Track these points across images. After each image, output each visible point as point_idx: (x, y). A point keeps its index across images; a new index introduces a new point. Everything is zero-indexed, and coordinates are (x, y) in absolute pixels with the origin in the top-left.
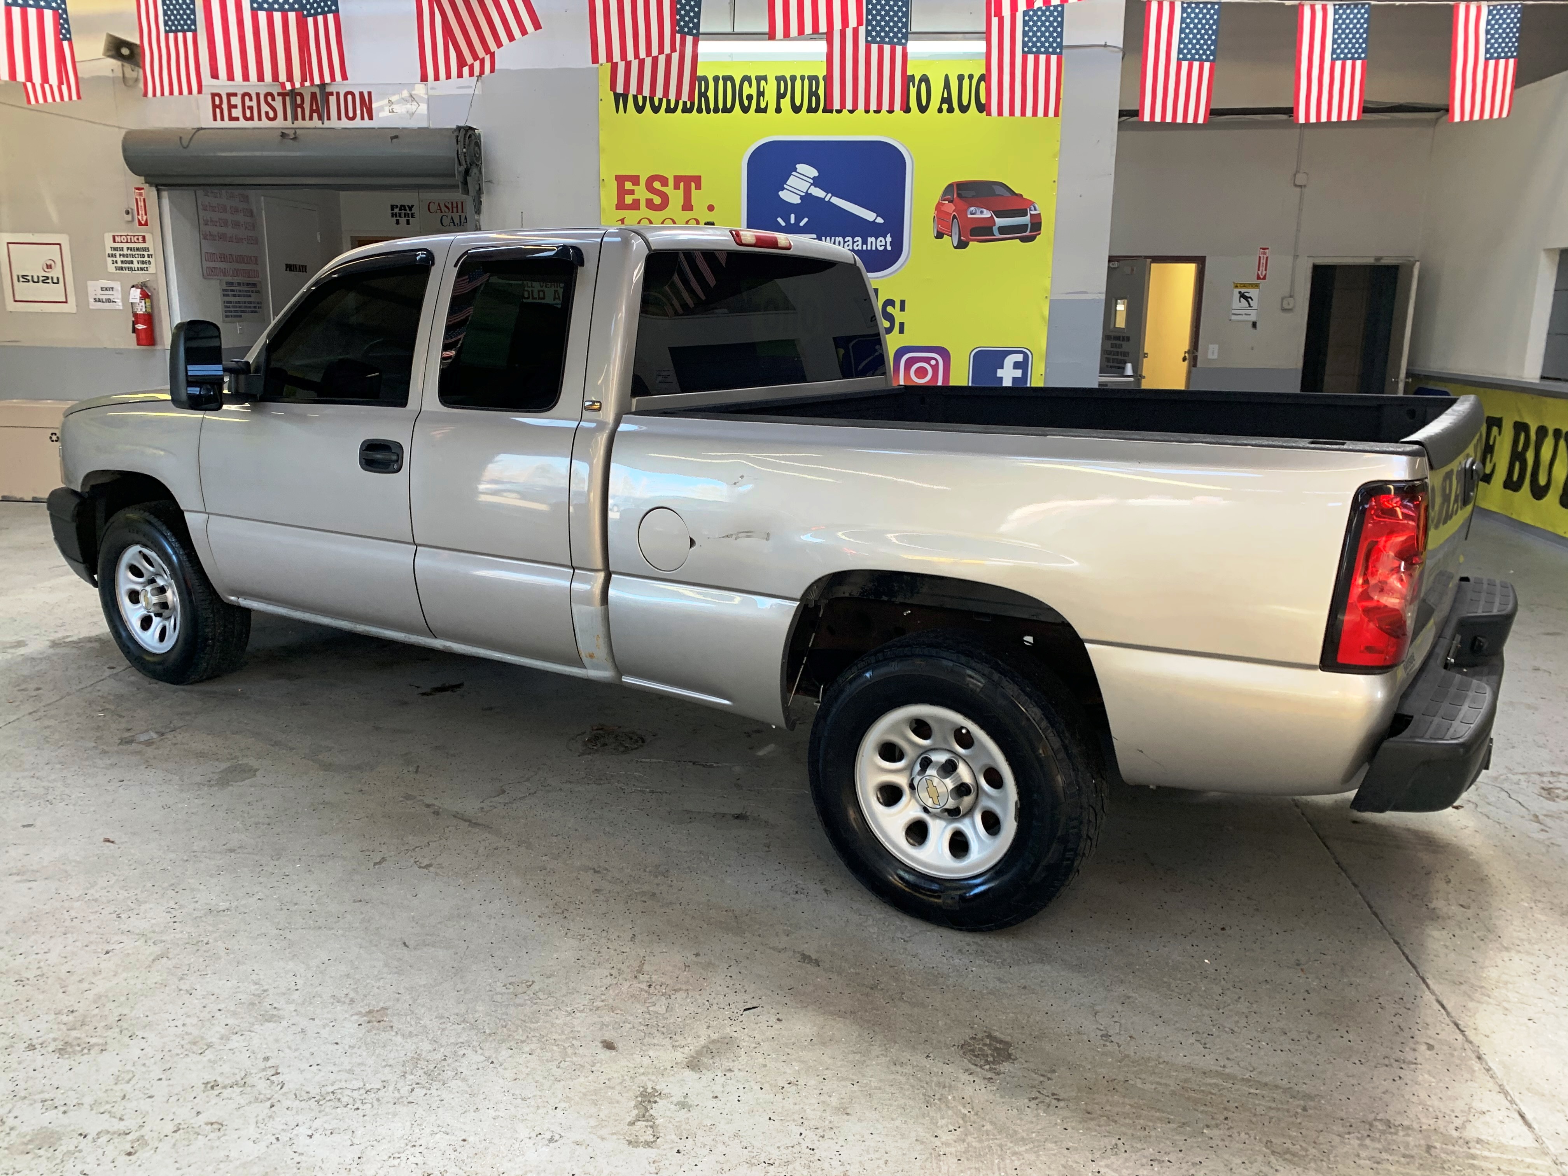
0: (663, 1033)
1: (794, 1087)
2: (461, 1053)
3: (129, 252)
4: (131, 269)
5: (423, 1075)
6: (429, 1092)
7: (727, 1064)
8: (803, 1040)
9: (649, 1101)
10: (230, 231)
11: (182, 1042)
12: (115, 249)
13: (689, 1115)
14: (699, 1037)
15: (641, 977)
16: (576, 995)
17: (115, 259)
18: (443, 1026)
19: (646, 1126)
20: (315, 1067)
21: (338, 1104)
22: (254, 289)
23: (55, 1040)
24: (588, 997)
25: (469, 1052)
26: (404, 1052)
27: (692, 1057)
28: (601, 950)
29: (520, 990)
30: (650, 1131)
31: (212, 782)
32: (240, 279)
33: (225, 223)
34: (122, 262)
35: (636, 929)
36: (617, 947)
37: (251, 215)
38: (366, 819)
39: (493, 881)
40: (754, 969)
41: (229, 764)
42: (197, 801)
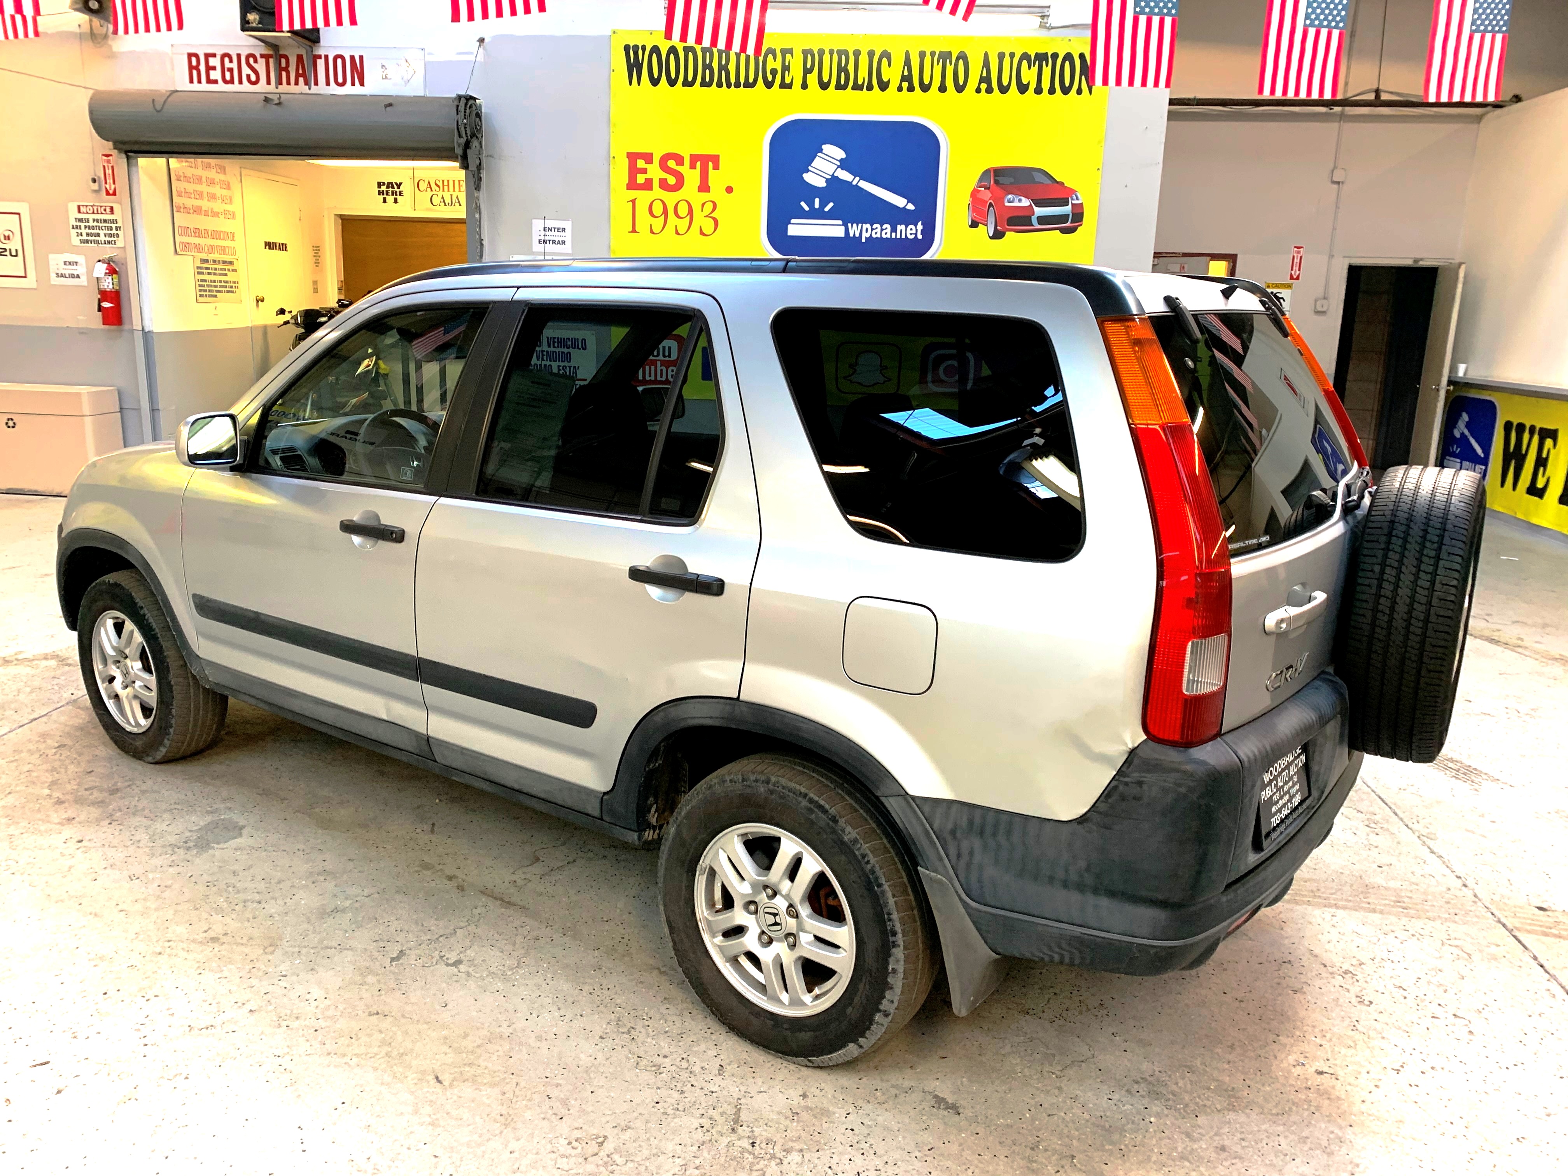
3: (95, 224)
4: (97, 242)
10: (205, 204)
12: (80, 220)
15: (740, 1131)
16: (662, 1157)
17: (79, 231)
22: (231, 268)
24: (678, 1161)
28: (685, 1089)
31: (190, 844)
32: (216, 256)
33: (200, 195)
34: (88, 234)
35: (722, 1057)
36: (704, 1084)
37: (228, 187)
38: (377, 895)
39: (538, 986)
40: (880, 1119)
41: (209, 818)
42: (171, 870)
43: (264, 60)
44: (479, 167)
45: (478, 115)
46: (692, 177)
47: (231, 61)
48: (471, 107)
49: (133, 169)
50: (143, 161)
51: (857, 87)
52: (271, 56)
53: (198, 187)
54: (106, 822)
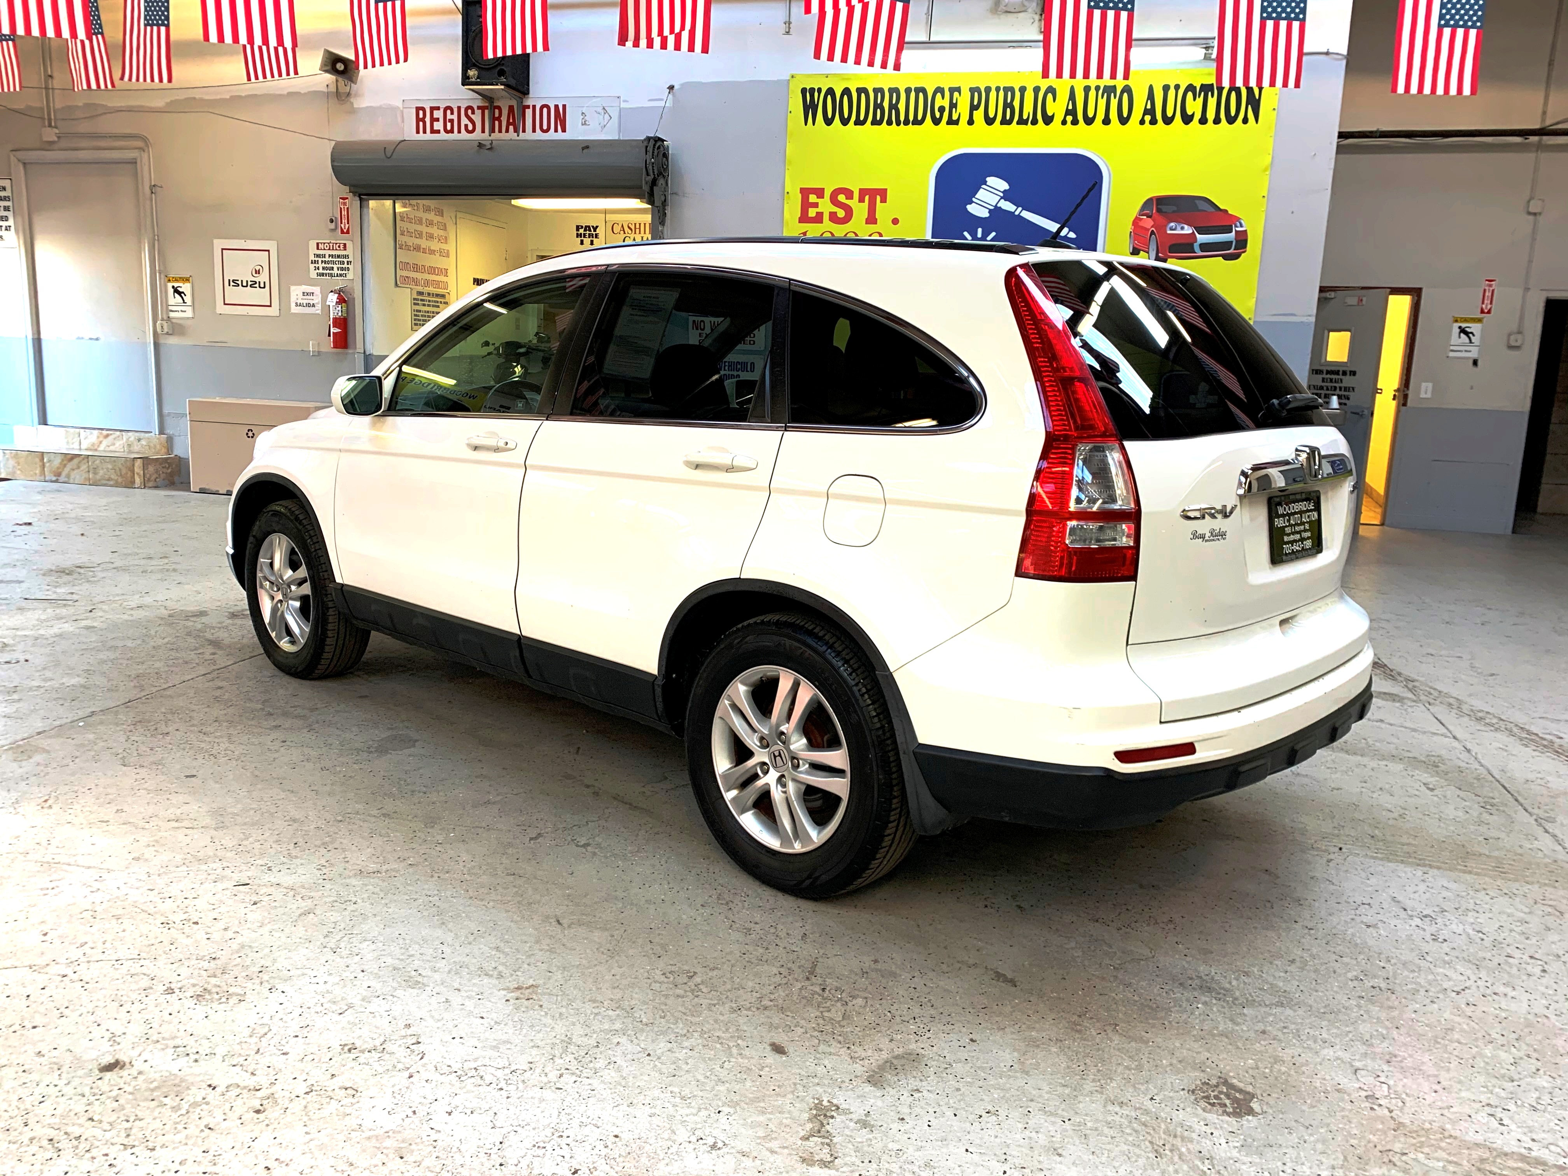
0: (840, 1042)
1: (994, 1118)
2: (615, 1041)
3: (331, 259)
4: (331, 275)
5: (572, 1060)
6: (579, 1080)
7: (914, 1083)
8: (1002, 1065)
9: (825, 1116)
10: (424, 243)
11: (322, 1001)
12: (318, 256)
13: (870, 1136)
14: (881, 1050)
15: (814, 979)
16: (742, 991)
17: (317, 265)
18: (596, 1011)
19: (822, 1143)
20: (457, 1040)
21: (482, 1082)
22: (443, 300)
23: (194, 985)
24: (754, 994)
25: (623, 1040)
26: (554, 1034)
27: (874, 1071)
28: (770, 947)
29: (680, 980)
30: (826, 1150)
31: (372, 749)
32: (431, 289)
33: (420, 235)
34: (323, 268)
35: (807, 928)
36: (787, 945)
37: (445, 229)
38: (524, 795)
39: (653, 866)
40: (941, 983)
41: (389, 733)
42: (355, 766)
43: (480, 111)
44: (664, 203)
45: (665, 156)
46: (860, 210)
47: (452, 113)
48: (659, 148)
49: (365, 210)
50: (372, 203)
51: (1022, 122)
52: (486, 108)
53: (419, 228)
54: (305, 731)
